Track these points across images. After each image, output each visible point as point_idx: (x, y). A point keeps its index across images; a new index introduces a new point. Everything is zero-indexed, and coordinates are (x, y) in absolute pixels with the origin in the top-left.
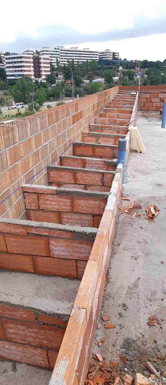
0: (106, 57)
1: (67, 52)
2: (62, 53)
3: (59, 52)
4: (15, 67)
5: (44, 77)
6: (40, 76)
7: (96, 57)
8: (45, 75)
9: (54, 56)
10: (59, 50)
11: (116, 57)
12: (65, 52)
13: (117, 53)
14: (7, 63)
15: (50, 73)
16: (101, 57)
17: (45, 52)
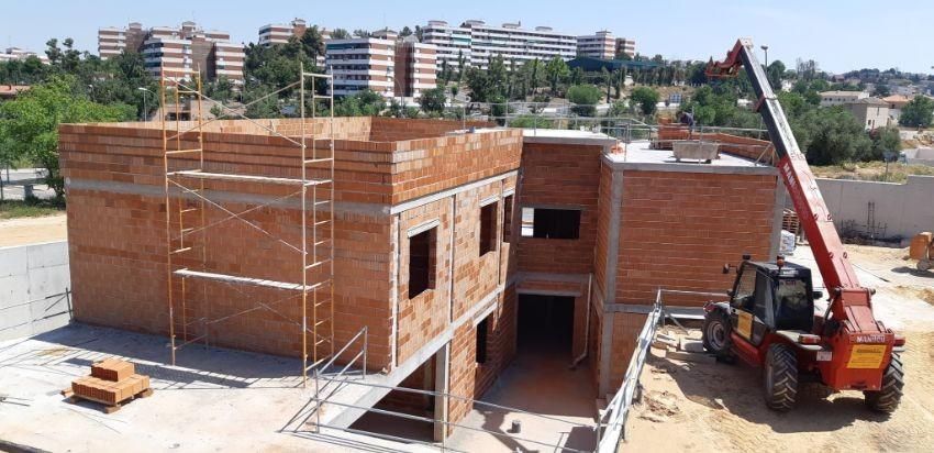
0: (596, 51)
1: (492, 35)
2: (477, 37)
3: (470, 33)
4: (349, 67)
5: (417, 94)
6: (409, 92)
7: (569, 50)
8: (421, 91)
9: (456, 43)
10: (469, 30)
11: (626, 51)
12: (486, 34)
13: (629, 43)
14: (330, 56)
15: (434, 86)
16: (583, 49)
17: (434, 34)
